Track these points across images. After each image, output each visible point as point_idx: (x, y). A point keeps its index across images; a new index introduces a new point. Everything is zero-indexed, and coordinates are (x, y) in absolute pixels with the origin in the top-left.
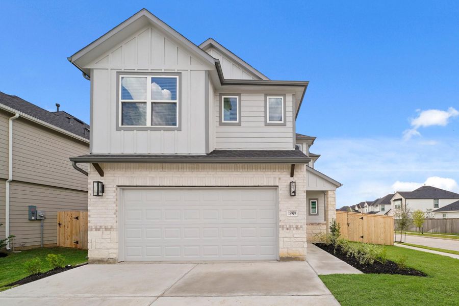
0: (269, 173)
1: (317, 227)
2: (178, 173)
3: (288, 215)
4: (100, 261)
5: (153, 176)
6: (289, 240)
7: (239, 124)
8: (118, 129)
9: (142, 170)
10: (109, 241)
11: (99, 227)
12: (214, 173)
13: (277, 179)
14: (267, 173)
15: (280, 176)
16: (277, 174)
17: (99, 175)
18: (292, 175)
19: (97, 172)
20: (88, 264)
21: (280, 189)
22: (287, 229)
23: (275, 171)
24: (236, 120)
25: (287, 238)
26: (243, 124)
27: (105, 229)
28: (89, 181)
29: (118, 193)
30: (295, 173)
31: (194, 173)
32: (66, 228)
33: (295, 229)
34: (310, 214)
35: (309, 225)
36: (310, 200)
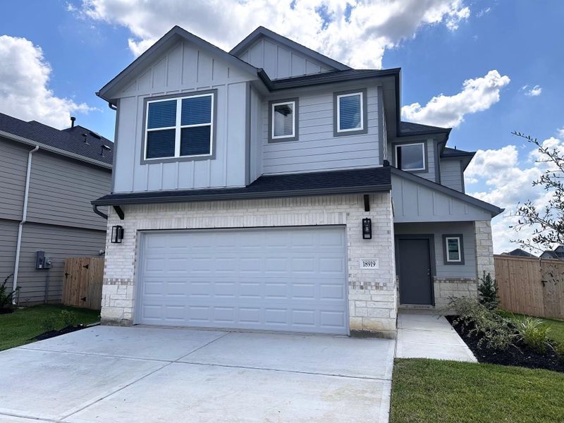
0: (332, 207)
1: (464, 286)
2: (210, 211)
3: (361, 267)
4: (113, 322)
5: (180, 216)
6: (364, 305)
7: (296, 139)
8: (143, 163)
9: (168, 210)
10: (124, 297)
11: (114, 280)
12: (256, 210)
13: (344, 215)
14: (328, 207)
15: (348, 211)
16: (344, 208)
17: (119, 218)
18: (367, 209)
19: (117, 215)
20: (99, 324)
21: (348, 229)
22: (362, 288)
23: (341, 204)
24: (292, 134)
25: (361, 300)
26: (301, 138)
27: (122, 282)
28: (108, 225)
29: (139, 239)
30: (372, 206)
31: (229, 211)
32: (74, 279)
33: (374, 288)
34: (446, 263)
35: (445, 282)
36: (444, 237)
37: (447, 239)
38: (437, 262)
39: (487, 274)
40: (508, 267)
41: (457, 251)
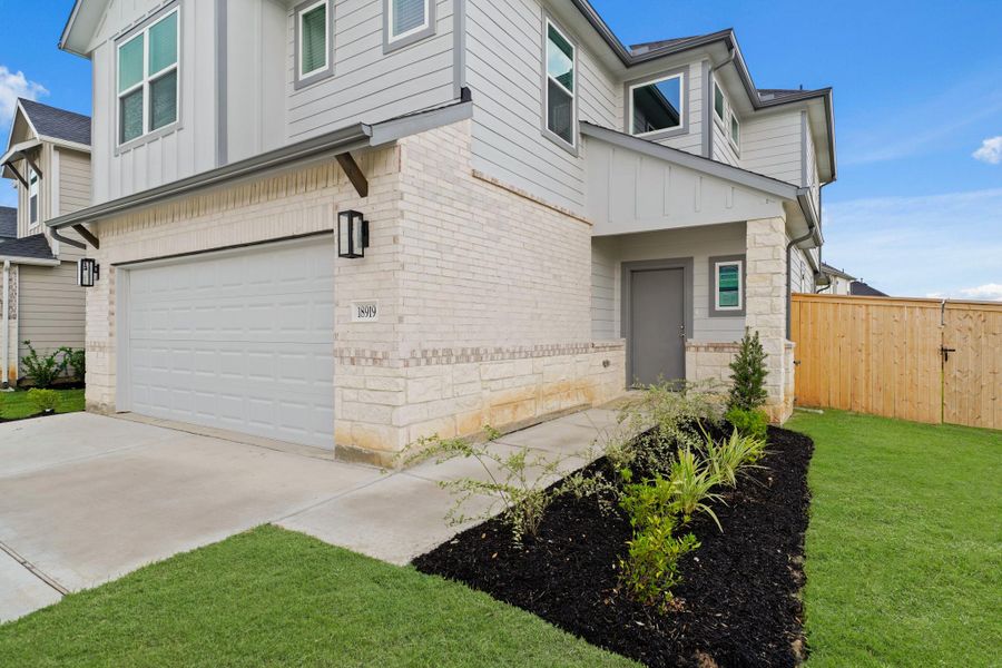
3: (355, 319)
6: (355, 397)
7: (329, 75)
8: (116, 153)
10: (102, 370)
15: (337, 200)
16: (331, 194)
17: (94, 248)
18: (361, 192)
20: (85, 410)
22: (352, 361)
24: (325, 64)
25: (350, 388)
26: (338, 71)
29: (116, 279)
30: (371, 184)
33: (370, 361)
34: (713, 313)
35: (707, 348)
36: (712, 260)
37: (718, 265)
38: (696, 312)
39: (752, 334)
40: (867, 320)
41: (736, 289)
